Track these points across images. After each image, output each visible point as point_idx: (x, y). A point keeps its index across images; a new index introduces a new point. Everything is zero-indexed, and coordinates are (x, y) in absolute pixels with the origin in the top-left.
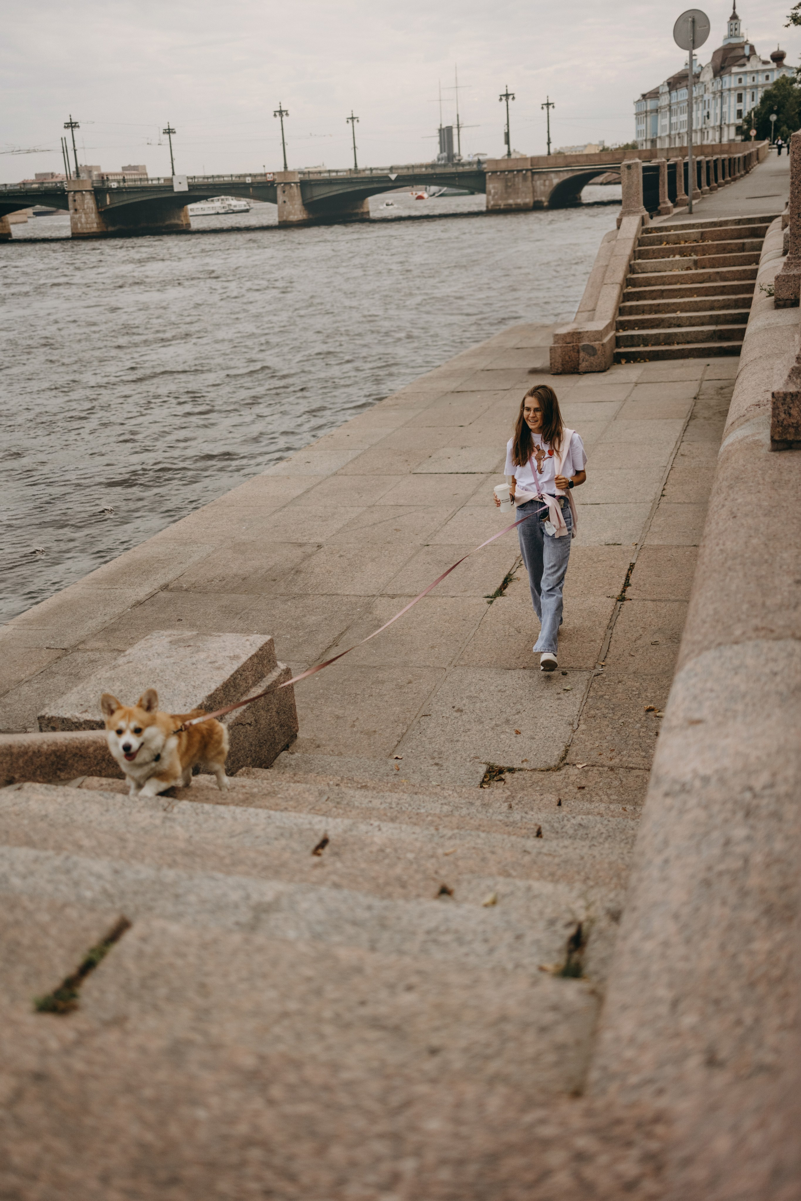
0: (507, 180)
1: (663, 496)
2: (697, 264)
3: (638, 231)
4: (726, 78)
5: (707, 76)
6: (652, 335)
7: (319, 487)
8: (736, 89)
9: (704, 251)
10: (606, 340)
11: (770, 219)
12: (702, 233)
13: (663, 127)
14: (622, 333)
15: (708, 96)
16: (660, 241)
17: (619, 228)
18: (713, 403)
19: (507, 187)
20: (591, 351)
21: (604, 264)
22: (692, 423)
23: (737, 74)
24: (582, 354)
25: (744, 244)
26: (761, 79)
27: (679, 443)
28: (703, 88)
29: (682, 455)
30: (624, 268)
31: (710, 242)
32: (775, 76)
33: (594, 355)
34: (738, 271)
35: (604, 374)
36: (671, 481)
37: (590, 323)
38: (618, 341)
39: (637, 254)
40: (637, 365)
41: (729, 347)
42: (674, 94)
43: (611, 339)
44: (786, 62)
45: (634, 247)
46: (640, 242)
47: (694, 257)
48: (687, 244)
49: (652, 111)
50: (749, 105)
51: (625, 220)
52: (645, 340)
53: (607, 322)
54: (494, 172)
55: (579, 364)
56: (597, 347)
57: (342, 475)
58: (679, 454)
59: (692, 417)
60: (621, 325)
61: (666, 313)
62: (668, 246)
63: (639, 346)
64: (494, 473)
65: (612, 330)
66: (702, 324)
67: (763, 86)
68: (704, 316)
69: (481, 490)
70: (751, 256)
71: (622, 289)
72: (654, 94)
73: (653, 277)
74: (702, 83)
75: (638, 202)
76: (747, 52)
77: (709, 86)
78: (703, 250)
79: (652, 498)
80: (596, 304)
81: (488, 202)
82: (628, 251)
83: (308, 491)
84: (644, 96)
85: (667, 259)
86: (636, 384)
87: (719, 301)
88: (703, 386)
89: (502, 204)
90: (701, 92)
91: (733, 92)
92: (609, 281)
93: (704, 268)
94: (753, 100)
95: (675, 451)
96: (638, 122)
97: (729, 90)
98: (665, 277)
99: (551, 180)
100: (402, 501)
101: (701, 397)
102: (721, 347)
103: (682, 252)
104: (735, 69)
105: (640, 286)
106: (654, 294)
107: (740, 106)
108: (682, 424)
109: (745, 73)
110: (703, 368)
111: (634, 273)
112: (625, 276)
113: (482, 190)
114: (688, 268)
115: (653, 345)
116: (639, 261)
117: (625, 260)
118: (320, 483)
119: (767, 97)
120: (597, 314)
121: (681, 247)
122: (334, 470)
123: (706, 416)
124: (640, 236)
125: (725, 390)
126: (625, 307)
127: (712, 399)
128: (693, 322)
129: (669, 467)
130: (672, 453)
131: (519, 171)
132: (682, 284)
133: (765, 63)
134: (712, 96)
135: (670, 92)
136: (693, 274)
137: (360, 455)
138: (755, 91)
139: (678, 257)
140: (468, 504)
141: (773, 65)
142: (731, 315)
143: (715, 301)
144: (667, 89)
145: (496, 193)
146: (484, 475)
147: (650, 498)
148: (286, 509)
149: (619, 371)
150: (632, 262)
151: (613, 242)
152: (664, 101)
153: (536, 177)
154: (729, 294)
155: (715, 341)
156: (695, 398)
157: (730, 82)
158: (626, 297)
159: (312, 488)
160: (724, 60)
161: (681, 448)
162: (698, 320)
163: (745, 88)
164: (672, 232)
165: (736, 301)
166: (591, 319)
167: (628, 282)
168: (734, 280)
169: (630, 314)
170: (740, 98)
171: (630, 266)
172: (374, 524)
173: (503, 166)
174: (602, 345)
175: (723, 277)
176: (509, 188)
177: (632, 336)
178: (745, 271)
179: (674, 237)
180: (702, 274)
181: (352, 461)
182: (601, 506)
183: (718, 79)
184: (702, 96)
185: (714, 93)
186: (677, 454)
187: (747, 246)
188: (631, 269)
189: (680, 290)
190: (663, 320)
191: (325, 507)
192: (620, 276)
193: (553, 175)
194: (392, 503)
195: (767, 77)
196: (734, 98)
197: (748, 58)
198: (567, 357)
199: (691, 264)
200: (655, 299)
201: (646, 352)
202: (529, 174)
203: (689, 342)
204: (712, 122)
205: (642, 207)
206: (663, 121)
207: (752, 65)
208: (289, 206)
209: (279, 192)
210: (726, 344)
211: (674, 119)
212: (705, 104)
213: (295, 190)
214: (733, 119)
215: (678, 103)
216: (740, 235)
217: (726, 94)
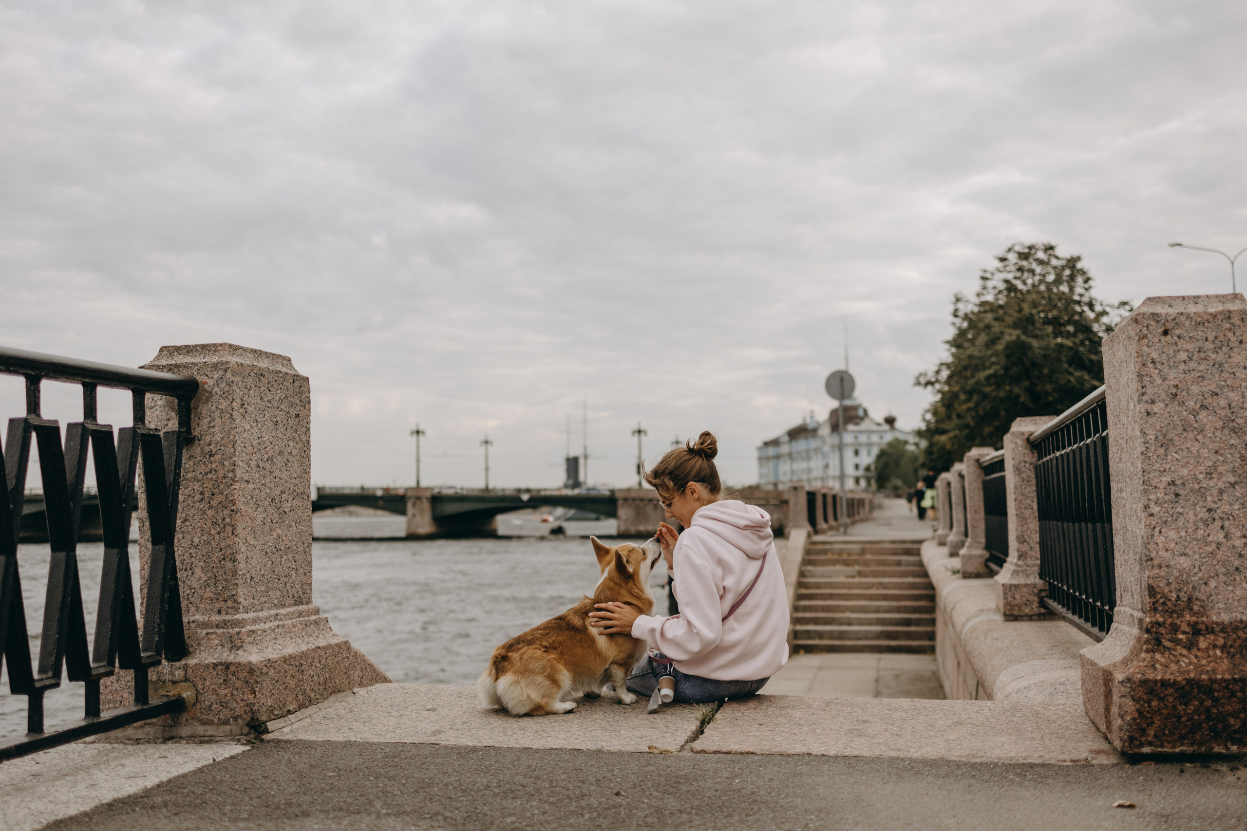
0: (637, 508)
2: (860, 574)
3: (805, 542)
4: (843, 434)
5: (825, 431)
6: (825, 631)
8: (853, 445)
9: (866, 563)
11: (919, 542)
12: (862, 549)
13: (785, 472)
14: (800, 628)
15: (826, 449)
18: (893, 685)
19: (638, 514)
23: (853, 432)
26: (875, 438)
28: (821, 442)
30: (796, 572)
31: (869, 557)
32: (889, 437)
34: (897, 582)
38: (797, 634)
39: (805, 563)
40: (815, 655)
42: (794, 443)
44: (898, 424)
45: (803, 558)
46: (808, 551)
47: (857, 568)
48: (849, 557)
49: (773, 457)
50: (867, 459)
51: (793, 532)
52: (820, 635)
54: (626, 500)
60: (797, 621)
61: (836, 613)
62: (831, 557)
63: (815, 640)
66: (870, 625)
67: (878, 444)
68: (870, 618)
70: (913, 571)
71: (796, 589)
72: (775, 443)
73: (822, 582)
74: (820, 436)
75: (803, 519)
76: (861, 413)
77: (827, 439)
81: (619, 527)
82: (798, 558)
84: (765, 443)
85: (832, 568)
86: (818, 669)
87: (883, 606)
88: (880, 673)
89: (633, 529)
90: (820, 445)
91: (849, 447)
93: (866, 577)
94: (869, 456)
96: (761, 465)
97: (846, 445)
98: (834, 582)
101: (881, 680)
102: (888, 646)
103: (846, 563)
104: (850, 427)
105: (812, 589)
106: (826, 596)
107: (857, 460)
109: (861, 432)
110: (876, 661)
111: (805, 578)
112: (798, 579)
113: (613, 514)
114: (853, 577)
115: (828, 640)
116: (809, 568)
117: (797, 567)
119: (882, 454)
121: (845, 559)
124: (807, 546)
125: (901, 677)
126: (800, 605)
127: (891, 682)
128: (862, 622)
131: (648, 501)
132: (848, 589)
133: (879, 424)
134: (830, 449)
135: (790, 442)
136: (858, 582)
138: (870, 448)
139: (842, 567)
141: (886, 427)
143: (880, 606)
145: (626, 520)
149: (799, 659)
150: (803, 568)
152: (784, 449)
155: (882, 640)
156: (876, 681)
157: (847, 438)
158: (801, 597)
162: (866, 621)
163: (861, 445)
164: (836, 547)
167: (801, 585)
169: (805, 612)
170: (857, 453)
171: (801, 571)
173: (634, 495)
175: (884, 586)
176: (640, 515)
177: (807, 631)
179: (837, 551)
180: (866, 583)
183: (835, 434)
184: (821, 448)
185: (833, 447)
187: (909, 563)
188: (802, 574)
189: (848, 594)
190: (834, 619)
192: (792, 578)
195: (881, 437)
196: (850, 453)
197: (862, 419)
199: (855, 574)
200: (826, 600)
201: (822, 645)
203: (860, 639)
204: (831, 472)
205: (807, 524)
206: (785, 467)
207: (864, 426)
208: (418, 520)
209: (409, 505)
210: (893, 643)
211: (795, 466)
212: (825, 456)
213: (426, 505)
214: (850, 470)
215: (798, 452)
216: (895, 553)
217: (843, 448)
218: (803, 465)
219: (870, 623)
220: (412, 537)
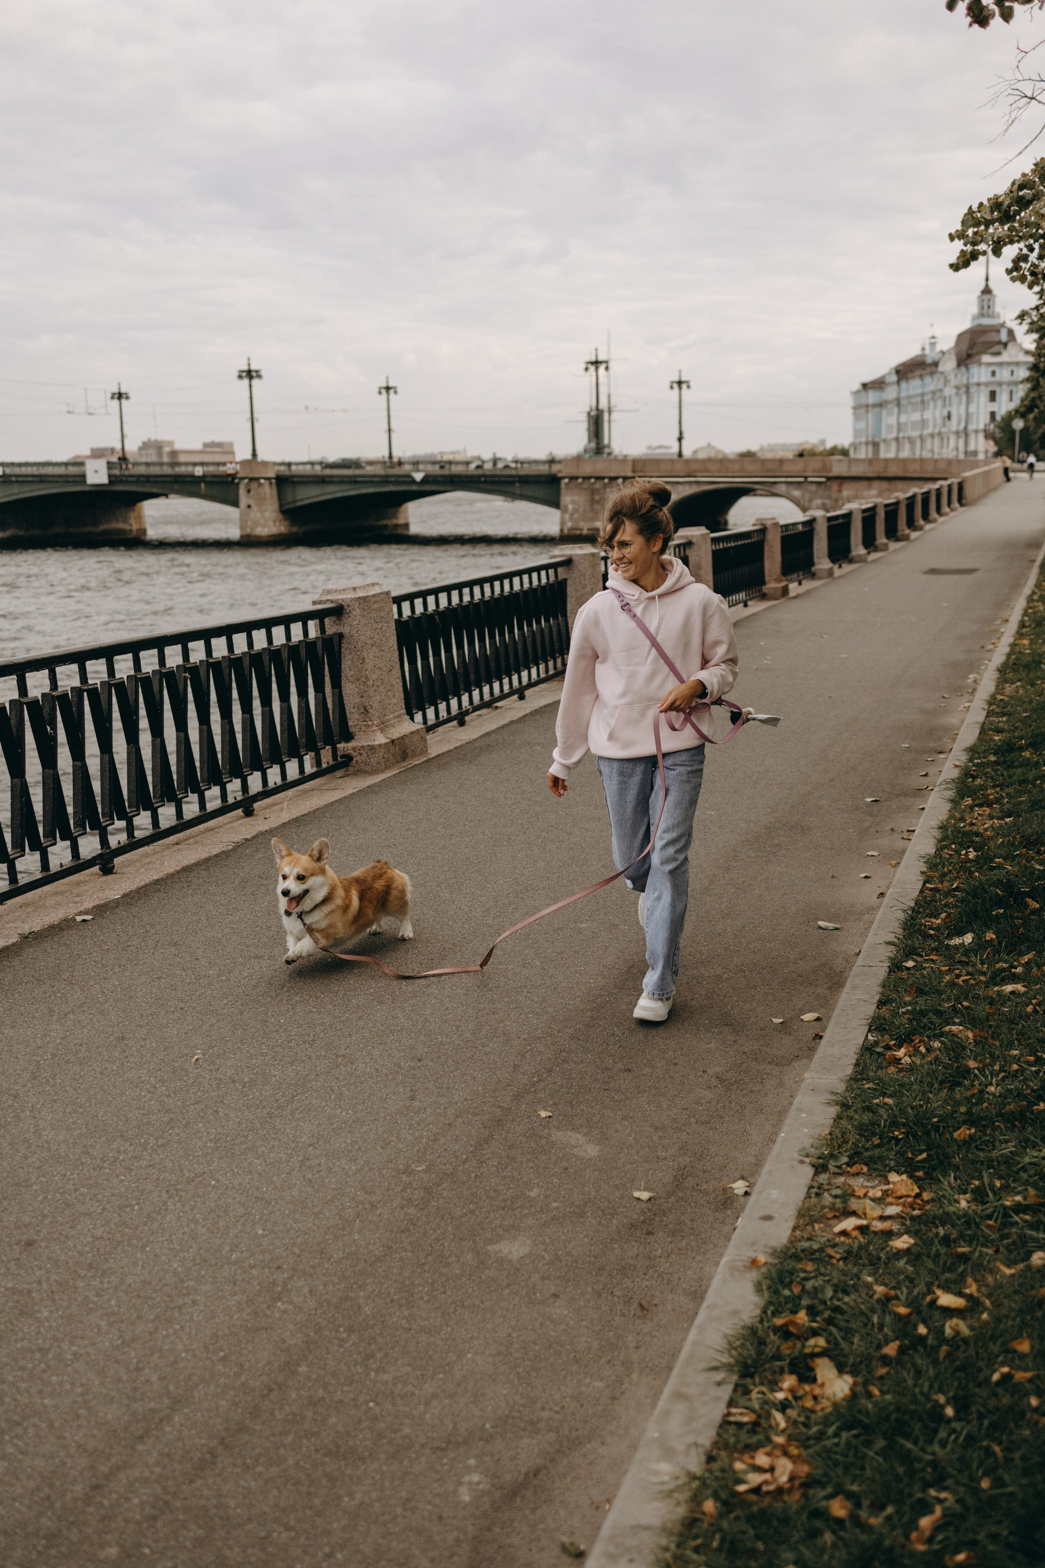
4: (974, 369)
5: (949, 365)
8: (987, 384)
13: (889, 427)
15: (949, 391)
19: (593, 502)
23: (990, 364)
26: (1022, 374)
28: (942, 381)
42: (904, 385)
49: (874, 406)
54: (574, 478)
72: (878, 384)
74: (942, 373)
76: (1003, 337)
77: (951, 377)
81: (563, 523)
84: (865, 386)
89: (585, 527)
90: (940, 385)
91: (982, 388)
94: (1011, 400)
96: (857, 417)
97: (978, 384)
104: (986, 359)
107: (993, 407)
109: (1001, 364)
113: (553, 502)
133: (1025, 352)
134: (954, 391)
135: (898, 382)
138: (1014, 388)
144: (894, 378)
145: (575, 511)
152: (890, 393)
157: (979, 374)
160: (971, 346)
163: (1000, 384)
170: (993, 396)
173: (587, 471)
176: (596, 503)
183: (963, 369)
184: (941, 391)
185: (957, 388)
196: (984, 397)
197: (1006, 345)
204: (954, 425)
206: (890, 419)
207: (1007, 355)
208: (257, 513)
209: (242, 491)
211: (903, 418)
212: (945, 401)
213: (268, 490)
214: (984, 423)
215: (909, 397)
217: (973, 389)
218: (916, 416)
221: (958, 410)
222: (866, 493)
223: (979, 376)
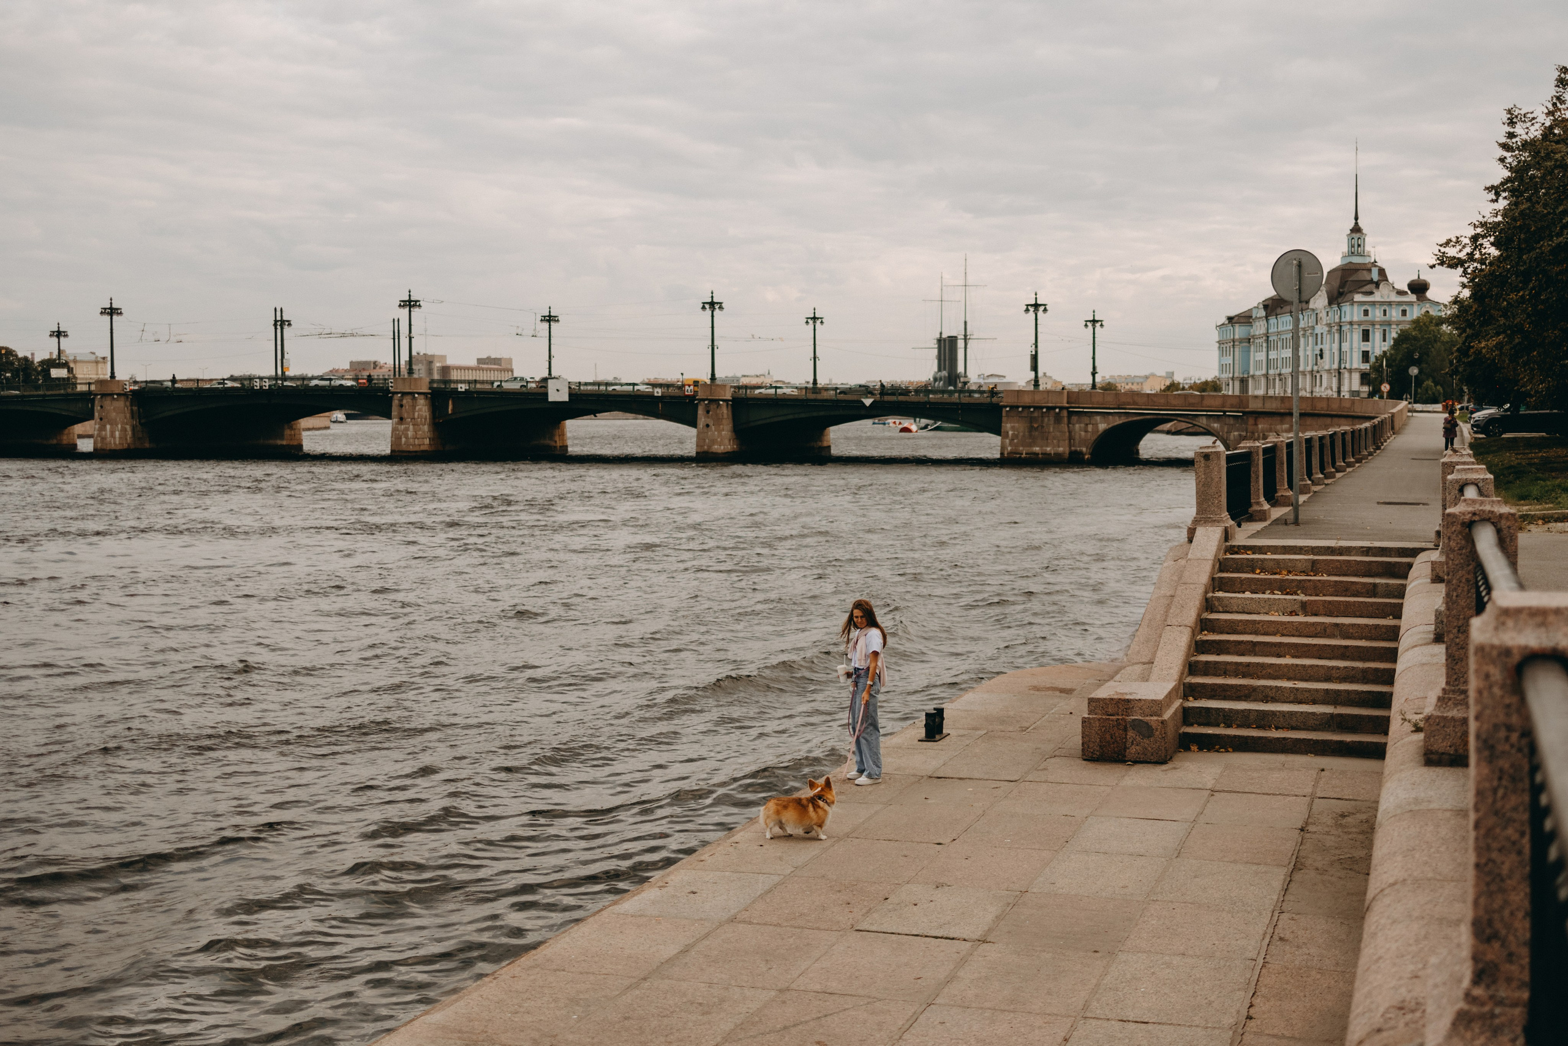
0: (1032, 420)
1: (1249, 1018)
2: (1305, 608)
3: (1219, 549)
4: (1346, 308)
5: (1320, 302)
6: (1237, 711)
7: (706, 942)
8: (1360, 324)
9: (1317, 589)
10: (1167, 715)
11: (1414, 552)
12: (1314, 562)
13: (1258, 363)
14: (1193, 703)
15: (1320, 329)
16: (1251, 566)
17: (1190, 541)
18: (1330, 841)
19: (1031, 429)
20: (1145, 730)
21: (1168, 594)
22: (1298, 876)
23: (1362, 303)
24: (1131, 734)
25: (1375, 585)
26: (1395, 314)
27: (1276, 914)
28: (1313, 317)
29: (1281, 939)
30: (1197, 603)
31: (1325, 578)
32: (1415, 313)
33: (1149, 737)
34: (1367, 626)
35: (1164, 767)
36: (1263, 990)
37: (1144, 684)
38: (1187, 716)
39: (1217, 583)
40: (1213, 756)
41: (1353, 742)
42: (1272, 320)
43: (1175, 713)
44: (1429, 294)
45: (1212, 573)
46: (1222, 565)
47: (1302, 597)
48: (1291, 577)
49: (1241, 341)
50: (1379, 346)
51: (1200, 531)
52: (1228, 718)
53: (1170, 685)
54: (1014, 407)
55: (1125, 748)
56: (1154, 725)
57: (744, 922)
58: (1276, 937)
59: (1298, 866)
60: (1190, 691)
61: (1259, 678)
62: (1262, 576)
63: (1218, 725)
64: (984, 942)
65: (1177, 698)
66: (1314, 702)
67: (1398, 323)
68: (1317, 690)
69: (961, 974)
70: (1386, 604)
71: (1193, 634)
72: (1245, 319)
73: (1241, 621)
74: (1313, 310)
75: (1219, 507)
76: (1375, 276)
77: (1323, 314)
78: (1315, 587)
79: (1232, 1021)
80: (1154, 654)
81: (1003, 447)
82: (1204, 578)
83: (685, 951)
84: (1230, 319)
85: (1261, 596)
86: (1213, 791)
87: (1338, 668)
88: (1314, 807)
89: (1024, 451)
90: (1311, 321)
91: (1355, 326)
92: (1174, 622)
93: (1316, 615)
94: (1384, 340)
95: (1270, 930)
96: (1222, 352)
97: (1351, 323)
98: (1259, 622)
99: (1096, 425)
100: (834, 986)
101: (1311, 828)
102: (1341, 742)
103: (1284, 587)
104: (1358, 297)
105: (1222, 633)
106: (1243, 647)
107: (1367, 346)
108: (1282, 877)
109: (1373, 303)
110: (1314, 773)
111: (1212, 612)
112: (1199, 615)
113: (996, 429)
114: (1292, 613)
115: (1239, 726)
116: (1220, 594)
117: (1200, 590)
118: (706, 936)
119: (1404, 338)
120: (1156, 669)
121: (1282, 580)
122: (733, 912)
123: (1319, 865)
124: (1221, 556)
125: (1349, 819)
126: (1198, 662)
127: (1328, 833)
128: (1300, 697)
129: (1260, 961)
130: (1265, 934)
131: (1049, 408)
132: (1283, 635)
133: (1401, 293)
134: (1326, 328)
135: (1266, 317)
136: (1301, 623)
137: (776, 886)
138: (1386, 328)
139: (1278, 596)
140: (938, 1001)
141: (1412, 298)
142: (1356, 692)
143: (1333, 667)
144: (1263, 313)
145: (1015, 436)
146: (968, 944)
147: (1228, 1020)
148: (646, 984)
149: (1187, 764)
150: (1210, 595)
151: (1182, 562)
152: (1259, 328)
153: (1074, 418)
154: (1353, 659)
155: (1333, 731)
156: (1302, 830)
157: (1352, 313)
158: (1200, 647)
159: (693, 945)
160: (1343, 284)
161: (1280, 924)
162: (1307, 695)
163: (1373, 324)
164: (1269, 556)
165: (1365, 671)
166: (1145, 678)
167: (1204, 625)
168: (1361, 639)
169: (1206, 674)
170: (1366, 336)
171: (1207, 600)
172: (785, 1028)
173: (1027, 400)
174: (1163, 722)
175: (1344, 632)
176: (1035, 430)
177: (1208, 709)
178: (1377, 626)
179: (1271, 564)
180: (1313, 624)
181: (761, 896)
182: (1150, 1027)
183: (1335, 307)
184: (1313, 328)
185: (1329, 325)
186: (1275, 937)
187: (1380, 590)
188: (1208, 605)
189: (1280, 644)
190: (1254, 689)
191: (710, 984)
192: (1191, 615)
193: (1098, 418)
194: (818, 987)
195: (1404, 313)
196: (1357, 336)
197: (1377, 284)
198: (1108, 737)
199: (1297, 607)
200: (1243, 655)
201: (1228, 736)
202: (1065, 413)
203: (1293, 728)
204: (1326, 363)
205: (1225, 514)
206: (1258, 355)
207: (1381, 294)
208: (713, 432)
209: (701, 411)
210: (1348, 738)
211: (1273, 355)
212: (1317, 338)
213: (725, 411)
214: (1357, 363)
215: (1278, 333)
216: (1369, 570)
217: (1345, 328)
218: (1286, 353)
219: (1313, 698)
220: (704, 458)
221: (1330, 346)
222: (1278, 427)
223: (1352, 314)
